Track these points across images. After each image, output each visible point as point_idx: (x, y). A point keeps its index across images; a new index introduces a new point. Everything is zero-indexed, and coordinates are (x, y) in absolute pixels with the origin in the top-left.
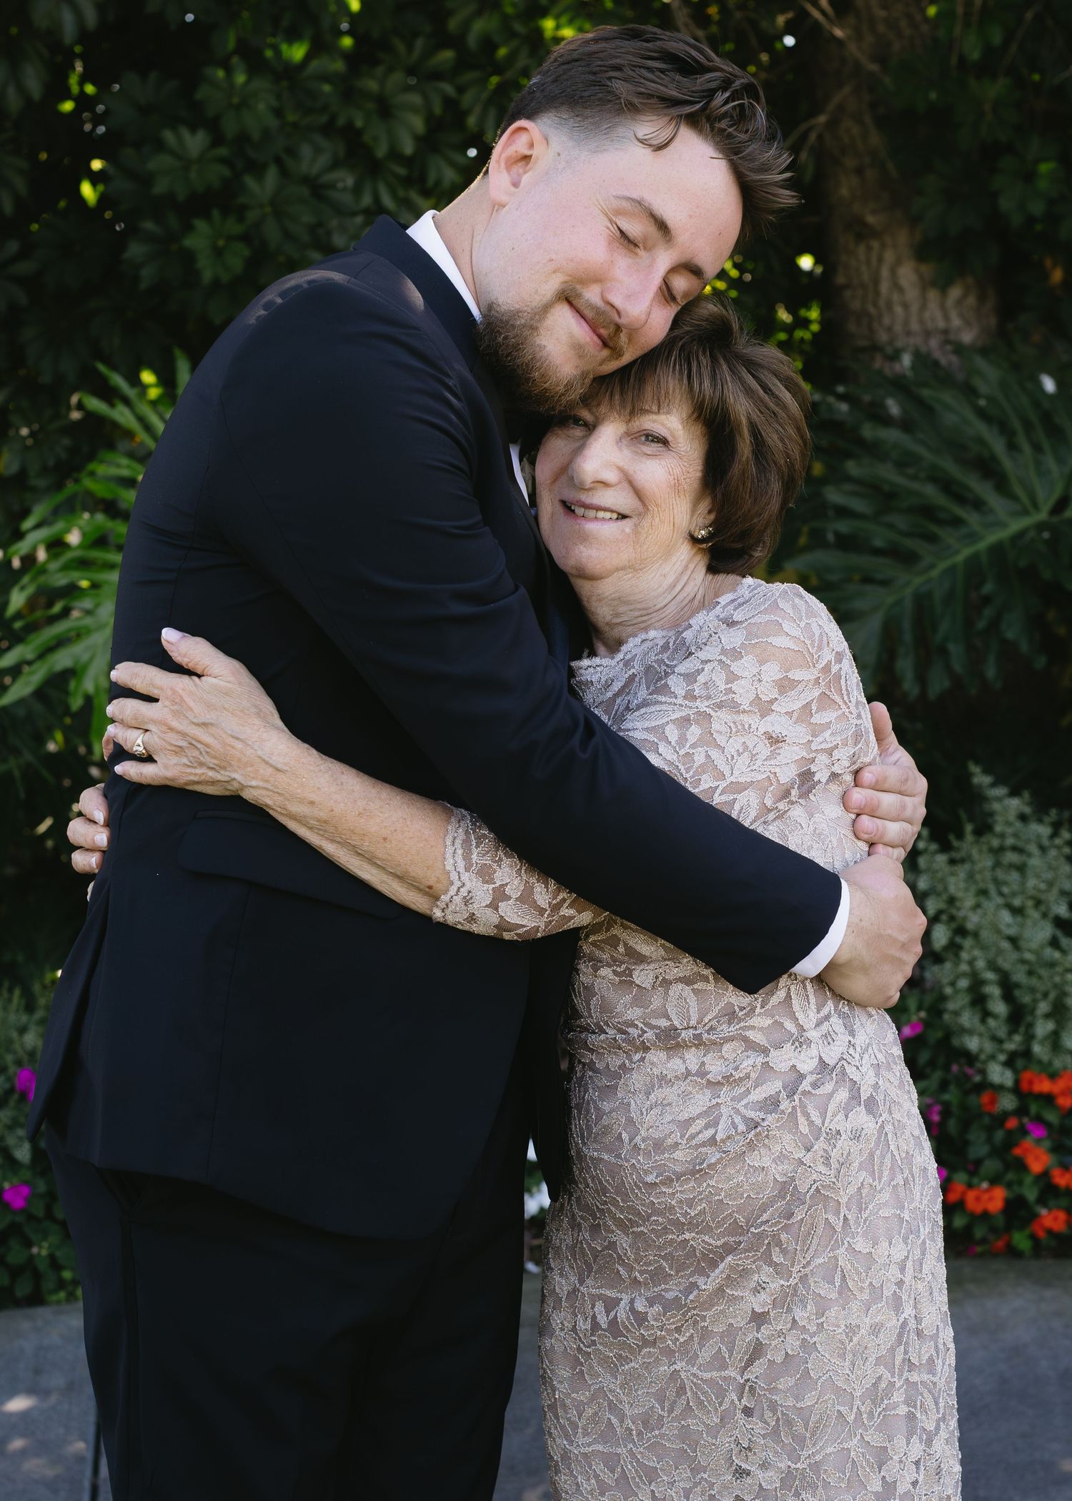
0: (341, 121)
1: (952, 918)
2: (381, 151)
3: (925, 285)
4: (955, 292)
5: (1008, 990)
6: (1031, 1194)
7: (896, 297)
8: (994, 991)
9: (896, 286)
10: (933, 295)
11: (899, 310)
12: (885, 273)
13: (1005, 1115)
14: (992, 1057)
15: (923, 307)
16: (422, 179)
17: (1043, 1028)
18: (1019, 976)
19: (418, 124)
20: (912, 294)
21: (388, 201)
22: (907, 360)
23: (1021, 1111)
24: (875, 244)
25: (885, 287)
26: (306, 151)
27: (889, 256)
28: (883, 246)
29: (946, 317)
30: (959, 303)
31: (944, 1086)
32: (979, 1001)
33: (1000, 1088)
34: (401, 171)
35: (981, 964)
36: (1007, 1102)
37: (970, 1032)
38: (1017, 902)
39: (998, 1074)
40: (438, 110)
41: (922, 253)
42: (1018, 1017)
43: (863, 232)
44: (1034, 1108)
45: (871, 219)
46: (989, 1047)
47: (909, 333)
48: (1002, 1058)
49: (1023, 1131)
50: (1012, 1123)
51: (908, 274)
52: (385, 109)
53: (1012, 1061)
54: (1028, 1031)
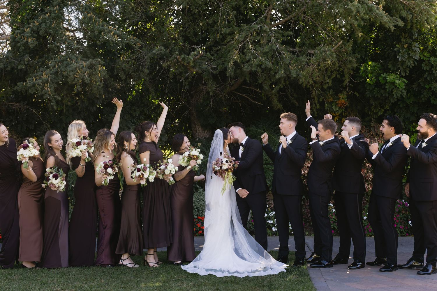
0: (130, 112)
2: (134, 116)
4: (206, 131)
6: (198, 229)
7: (199, 132)
11: (199, 133)
12: (198, 129)
15: (202, 133)
16: (139, 118)
17: (200, 212)
18: (198, 206)
19: (139, 112)
20: (201, 131)
21: (135, 121)
22: (198, 139)
24: (196, 125)
26: (125, 116)
28: (197, 126)
29: (205, 134)
30: (206, 132)
33: (196, 218)
34: (137, 118)
36: (197, 220)
38: (200, 199)
40: (141, 111)
41: (202, 127)
42: (198, 211)
44: (199, 220)
45: (196, 122)
47: (200, 136)
49: (198, 223)
51: (200, 129)
52: (135, 111)
53: (197, 215)
54: (199, 213)
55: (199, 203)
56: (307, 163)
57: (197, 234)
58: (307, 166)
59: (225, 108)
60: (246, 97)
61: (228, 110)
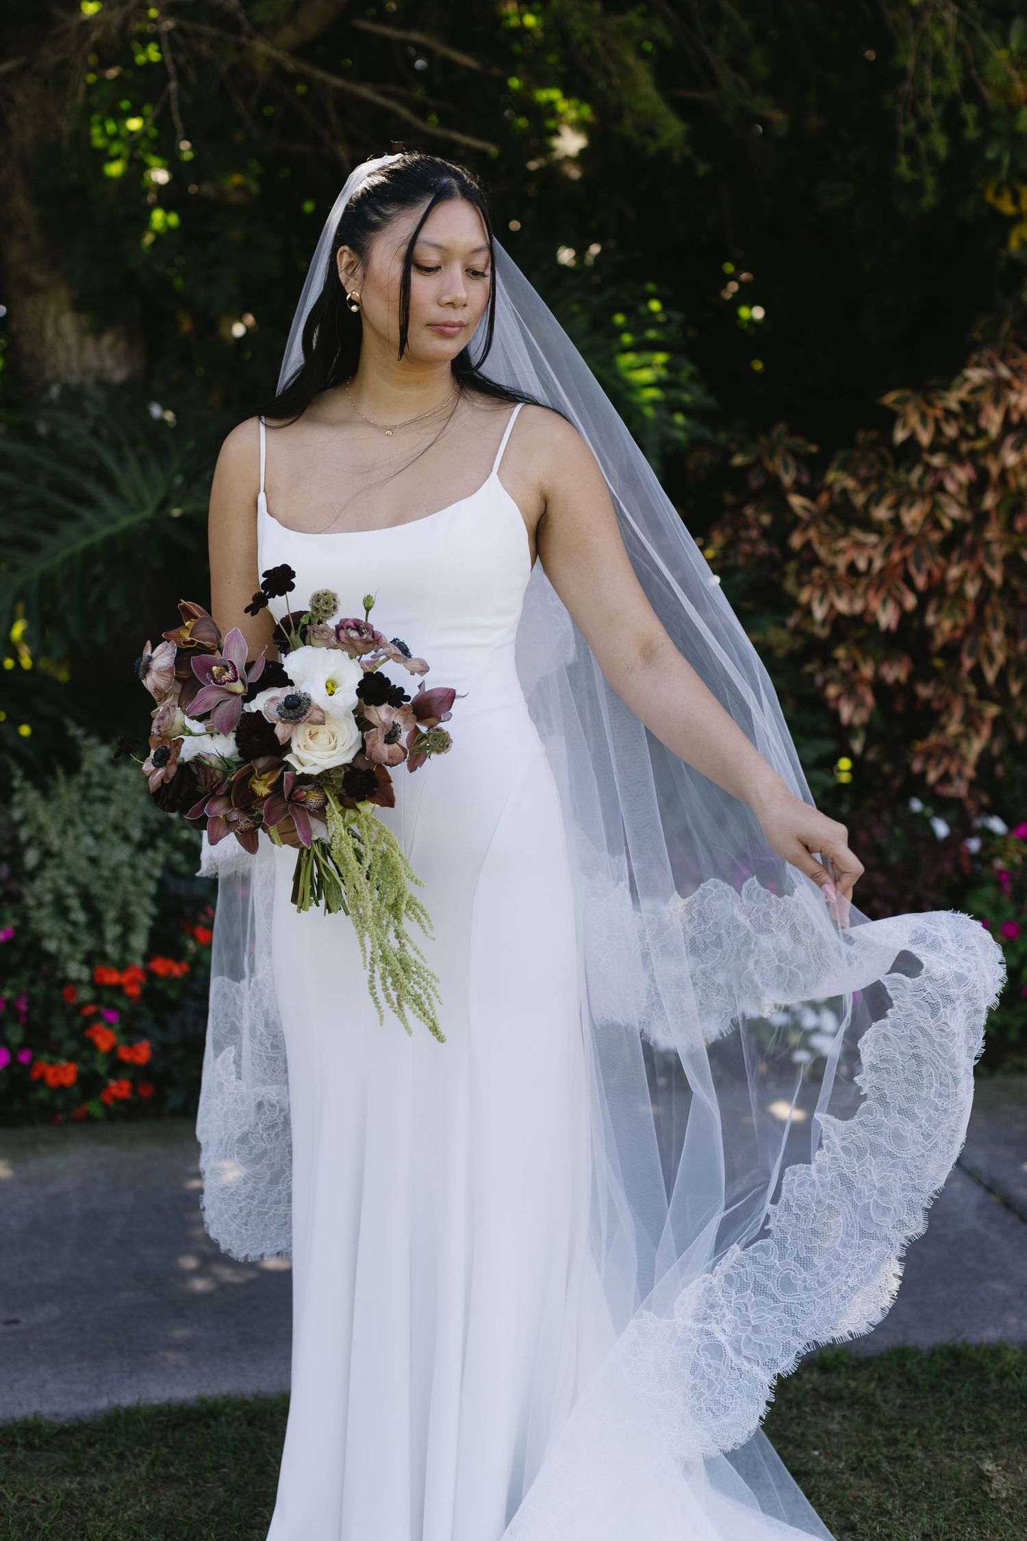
1: (41, 843)
3: (82, 332)
4: (108, 339)
5: (88, 901)
6: (101, 1067)
7: (59, 342)
8: (74, 903)
9: (59, 333)
10: (89, 341)
11: (61, 354)
12: (50, 322)
13: (84, 1004)
14: (70, 957)
15: (82, 350)
17: (112, 931)
18: (97, 888)
20: (72, 340)
22: (54, 391)
23: (97, 1000)
24: (41, 299)
25: (50, 333)
27: (52, 309)
28: (47, 300)
29: (102, 359)
30: (112, 347)
31: (33, 982)
32: (62, 911)
33: (79, 982)
35: (61, 882)
36: (85, 994)
37: (50, 936)
38: (99, 829)
39: (75, 970)
41: (78, 306)
42: (95, 923)
43: (31, 290)
44: (106, 997)
45: (38, 278)
46: (66, 948)
48: (79, 956)
49: (97, 1016)
50: (90, 1010)
51: (68, 323)
53: (89, 960)
54: (100, 935)
55: (94, 861)
56: (843, 543)
57: (94, 1107)
58: (841, 563)
59: (237, 179)
60: (381, 100)
61: (254, 187)
